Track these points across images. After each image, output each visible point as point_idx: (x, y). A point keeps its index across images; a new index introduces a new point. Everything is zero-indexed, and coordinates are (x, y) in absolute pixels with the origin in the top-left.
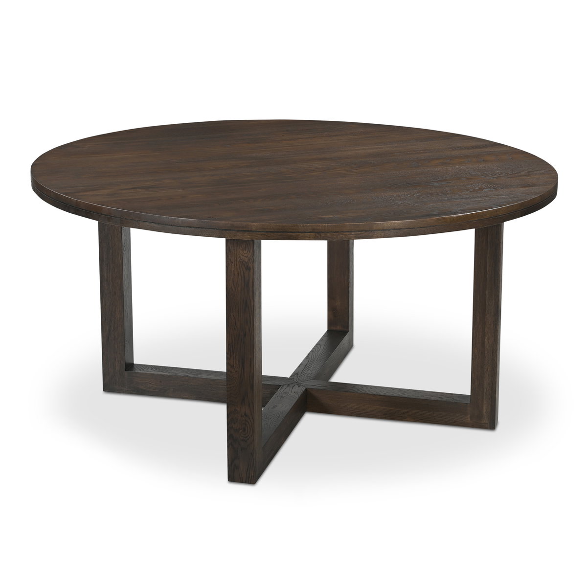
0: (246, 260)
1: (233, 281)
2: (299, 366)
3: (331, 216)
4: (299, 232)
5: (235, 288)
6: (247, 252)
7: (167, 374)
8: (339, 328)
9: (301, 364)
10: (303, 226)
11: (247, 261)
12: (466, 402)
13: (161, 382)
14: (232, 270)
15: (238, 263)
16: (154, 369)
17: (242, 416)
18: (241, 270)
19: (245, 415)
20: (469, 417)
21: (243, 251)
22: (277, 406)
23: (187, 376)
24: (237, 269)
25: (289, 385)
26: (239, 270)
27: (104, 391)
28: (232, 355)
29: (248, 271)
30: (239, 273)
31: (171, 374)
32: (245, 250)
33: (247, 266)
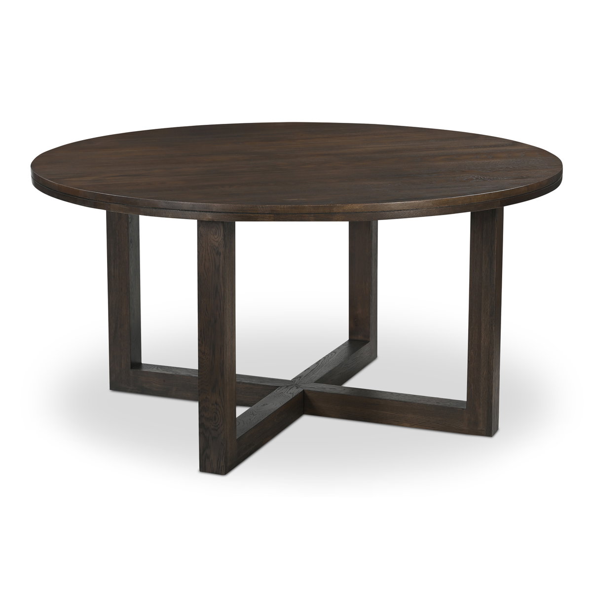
0: (217, 244)
1: (204, 266)
2: (305, 371)
3: (296, 199)
4: (258, 213)
5: (206, 274)
6: (217, 236)
7: (171, 373)
8: (360, 337)
9: (308, 369)
10: (262, 207)
11: (217, 246)
12: (462, 408)
13: (164, 381)
14: (204, 256)
15: (209, 248)
16: (159, 369)
17: (212, 405)
18: (212, 255)
19: (216, 403)
20: (465, 423)
21: (214, 236)
22: (267, 404)
23: (189, 376)
24: (208, 254)
25: (287, 386)
26: (210, 255)
27: (110, 389)
28: (203, 342)
29: (218, 256)
30: (210, 258)
31: (174, 373)
32: (216, 234)
33: (218, 251)
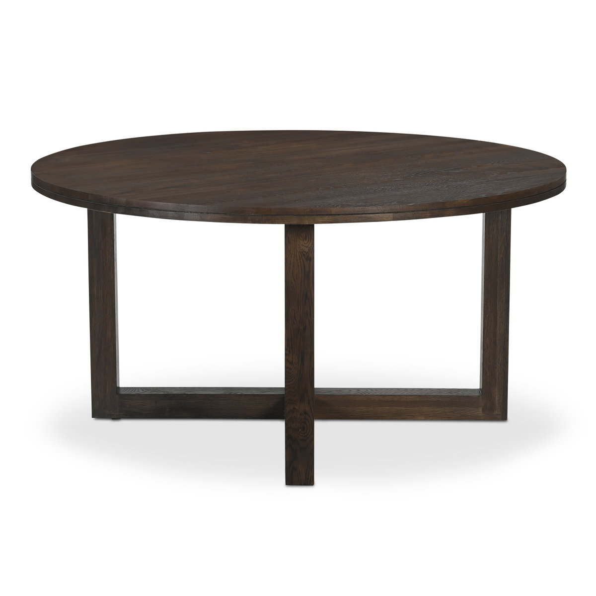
0: (307, 250)
1: (293, 273)
5: (294, 280)
7: (162, 393)
14: (292, 262)
15: (298, 254)
17: (301, 415)
18: (301, 260)
19: (305, 413)
20: (481, 409)
21: (303, 241)
24: (297, 260)
26: (299, 261)
28: (291, 351)
29: (308, 261)
30: (299, 264)
32: (306, 240)
33: (308, 256)
